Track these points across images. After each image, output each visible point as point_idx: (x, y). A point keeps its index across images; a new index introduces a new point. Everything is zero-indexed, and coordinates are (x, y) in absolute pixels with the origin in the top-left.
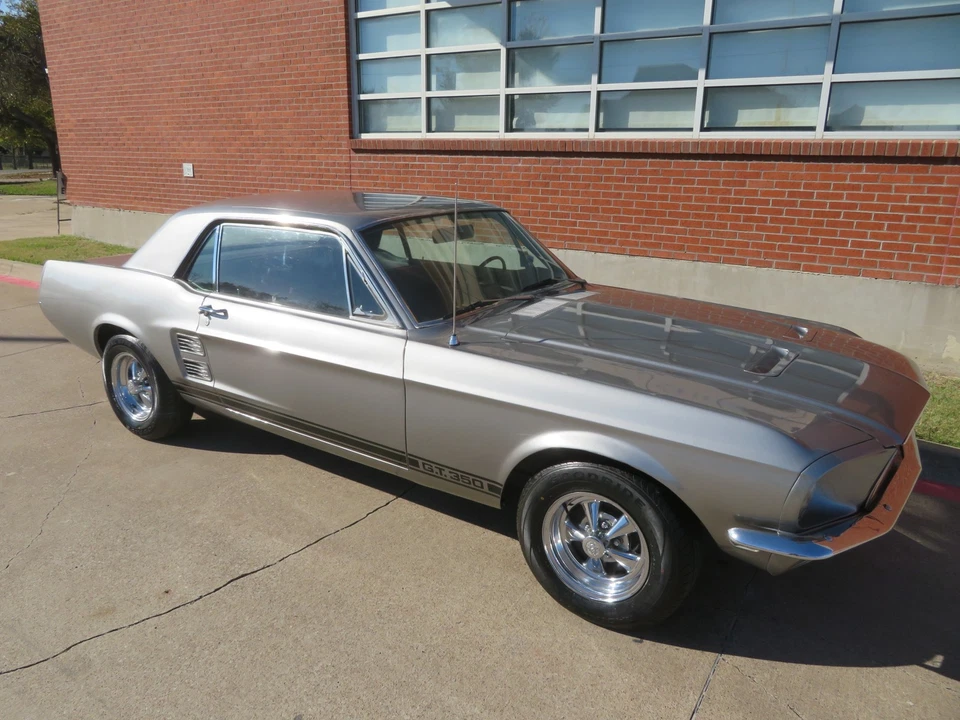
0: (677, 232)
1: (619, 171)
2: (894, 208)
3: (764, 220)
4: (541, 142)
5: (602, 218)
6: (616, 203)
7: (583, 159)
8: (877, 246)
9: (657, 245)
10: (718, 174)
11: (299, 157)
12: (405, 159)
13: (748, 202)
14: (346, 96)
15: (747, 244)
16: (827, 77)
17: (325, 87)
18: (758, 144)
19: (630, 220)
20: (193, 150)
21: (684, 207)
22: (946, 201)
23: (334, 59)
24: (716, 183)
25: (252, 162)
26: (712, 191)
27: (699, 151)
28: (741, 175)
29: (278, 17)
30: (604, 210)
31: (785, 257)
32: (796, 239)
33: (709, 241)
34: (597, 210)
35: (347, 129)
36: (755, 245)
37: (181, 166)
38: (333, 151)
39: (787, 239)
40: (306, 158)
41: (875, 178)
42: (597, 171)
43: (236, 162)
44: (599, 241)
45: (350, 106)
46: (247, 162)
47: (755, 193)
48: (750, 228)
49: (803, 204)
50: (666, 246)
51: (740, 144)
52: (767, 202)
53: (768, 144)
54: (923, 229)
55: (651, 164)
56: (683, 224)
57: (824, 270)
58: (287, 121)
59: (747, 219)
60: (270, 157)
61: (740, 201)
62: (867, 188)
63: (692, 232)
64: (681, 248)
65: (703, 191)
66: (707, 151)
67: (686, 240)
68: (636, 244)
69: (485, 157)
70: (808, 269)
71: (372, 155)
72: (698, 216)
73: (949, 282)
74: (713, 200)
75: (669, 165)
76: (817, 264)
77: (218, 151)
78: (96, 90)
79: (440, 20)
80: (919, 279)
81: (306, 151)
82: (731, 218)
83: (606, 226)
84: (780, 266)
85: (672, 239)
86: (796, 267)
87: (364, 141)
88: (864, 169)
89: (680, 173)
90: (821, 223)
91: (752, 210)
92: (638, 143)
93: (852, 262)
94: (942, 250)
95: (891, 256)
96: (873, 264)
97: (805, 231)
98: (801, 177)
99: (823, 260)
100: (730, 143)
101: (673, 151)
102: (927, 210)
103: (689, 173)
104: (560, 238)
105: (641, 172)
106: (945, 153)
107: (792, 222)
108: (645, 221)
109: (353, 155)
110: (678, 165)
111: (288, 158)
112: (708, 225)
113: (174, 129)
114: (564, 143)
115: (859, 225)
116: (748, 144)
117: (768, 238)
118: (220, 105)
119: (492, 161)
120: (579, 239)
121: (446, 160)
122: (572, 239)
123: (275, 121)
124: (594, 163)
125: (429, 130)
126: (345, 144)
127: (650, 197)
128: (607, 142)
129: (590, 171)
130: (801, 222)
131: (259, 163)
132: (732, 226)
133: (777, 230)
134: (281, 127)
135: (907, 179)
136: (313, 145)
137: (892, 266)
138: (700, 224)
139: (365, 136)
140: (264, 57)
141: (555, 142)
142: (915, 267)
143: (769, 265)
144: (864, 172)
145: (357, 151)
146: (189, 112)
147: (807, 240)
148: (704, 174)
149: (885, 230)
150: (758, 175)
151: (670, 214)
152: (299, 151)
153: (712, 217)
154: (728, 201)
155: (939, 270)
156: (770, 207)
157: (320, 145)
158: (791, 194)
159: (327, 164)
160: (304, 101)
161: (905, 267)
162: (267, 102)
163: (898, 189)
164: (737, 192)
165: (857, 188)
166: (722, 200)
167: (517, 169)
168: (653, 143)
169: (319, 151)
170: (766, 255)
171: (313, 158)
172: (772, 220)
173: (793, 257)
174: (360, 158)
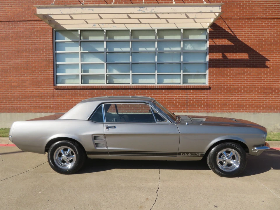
1: (139, 93)
2: (198, 98)
3: (174, 102)
7: (129, 90)
8: (196, 106)
10: (163, 93)
11: (33, 91)
12: (74, 91)
13: (170, 98)
14: (53, 74)
16: (182, 73)
17: (44, 71)
22: (206, 96)
23: (48, 63)
24: (163, 95)
25: (11, 93)
26: (162, 97)
28: (168, 93)
29: (25, 50)
31: (179, 110)
35: (53, 83)
36: (172, 108)
38: (47, 89)
39: (179, 106)
40: (35, 91)
41: (194, 93)
42: (134, 93)
44: (136, 110)
45: (54, 76)
46: (8, 93)
47: (171, 96)
48: (171, 104)
49: (181, 98)
54: (203, 102)
55: (147, 91)
58: (27, 80)
59: (170, 102)
60: (19, 92)
62: (192, 95)
65: (160, 96)
68: (145, 110)
69: (101, 90)
71: (62, 90)
73: (209, 112)
74: (162, 98)
75: (151, 91)
79: (85, 55)
80: (204, 112)
82: (166, 102)
87: (58, 86)
88: (191, 91)
89: (154, 93)
90: (185, 102)
91: (171, 100)
92: (144, 86)
93: (192, 110)
94: (207, 106)
95: (199, 108)
96: (196, 110)
97: (182, 104)
98: (180, 93)
101: (153, 88)
102: (204, 98)
103: (156, 93)
104: (125, 110)
105: (145, 93)
106: (205, 88)
107: (179, 102)
109: (55, 90)
110: (153, 91)
111: (28, 91)
115: (192, 102)
117: (175, 106)
119: (103, 91)
120: (130, 110)
121: (89, 91)
122: (128, 110)
123: (22, 80)
124: (133, 91)
125: (82, 83)
126: (52, 87)
128: (136, 86)
129: (131, 93)
130: (181, 102)
131: (14, 93)
133: (177, 104)
134: (25, 82)
135: (199, 93)
136: (39, 88)
137: (199, 110)
139: (58, 85)
140: (17, 61)
142: (203, 110)
144: (191, 92)
147: (183, 106)
148: (160, 93)
149: (197, 103)
150: (171, 93)
152: (32, 90)
155: (207, 110)
156: (175, 99)
158: (178, 96)
159: (44, 93)
160: (35, 75)
161: (201, 110)
162: (19, 75)
163: (198, 95)
164: (167, 97)
165: (191, 95)
166: (164, 98)
167: (111, 93)
169: (41, 89)
170: (175, 110)
171: (38, 91)
172: (175, 102)
173: (181, 110)
174: (58, 91)
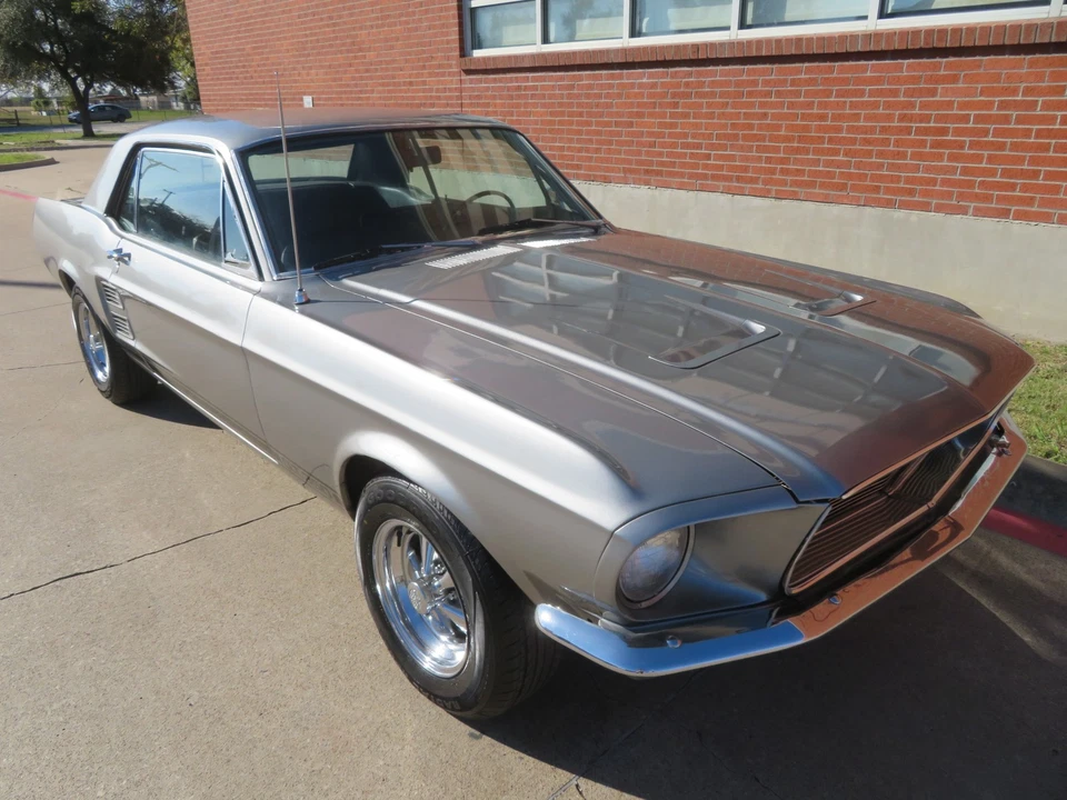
0: (839, 165)
1: (766, 83)
3: (961, 145)
4: (669, 47)
5: (742, 148)
6: (760, 127)
7: (720, 68)
9: (812, 184)
10: (898, 80)
11: (411, 83)
12: (517, 80)
13: (939, 119)
15: (933, 182)
18: (957, 31)
19: (777, 150)
20: (312, 81)
21: (851, 129)
24: (895, 93)
25: (366, 92)
26: (888, 105)
27: (872, 48)
28: (930, 80)
30: (745, 138)
31: (988, 198)
32: (1005, 173)
33: (881, 178)
34: (735, 137)
35: (457, 45)
36: (946, 182)
37: (302, 100)
38: (444, 74)
39: (993, 173)
40: (417, 83)
42: (738, 84)
43: (351, 92)
44: (739, 179)
45: (460, 16)
46: (361, 92)
47: (949, 105)
48: (940, 157)
49: (1019, 120)
50: (823, 186)
51: (930, 32)
52: (966, 119)
53: (971, 30)
55: (808, 71)
56: (846, 154)
57: (1046, 218)
59: (936, 144)
60: (383, 85)
61: (926, 118)
63: (858, 165)
64: (843, 187)
65: (876, 105)
66: (883, 46)
67: (850, 176)
68: (784, 183)
69: (604, 72)
70: (1020, 216)
71: (484, 77)
72: (867, 142)
74: (889, 118)
75: (831, 70)
76: (1035, 209)
77: (335, 80)
78: (226, 16)
81: (417, 76)
82: (914, 144)
83: (746, 159)
84: (979, 213)
85: (830, 175)
86: (1004, 214)
87: (478, 59)
89: (845, 81)
90: (1046, 148)
91: (944, 131)
92: (789, 40)
97: (1021, 160)
98: (1020, 79)
99: (1044, 203)
100: (916, 33)
103: (859, 81)
104: (691, 176)
105: (793, 83)
107: (1002, 146)
108: (797, 151)
109: (464, 77)
110: (841, 70)
111: (399, 84)
112: (881, 154)
113: (294, 56)
114: (696, 47)
116: (942, 32)
117: (965, 171)
118: (334, 25)
119: (612, 77)
120: (714, 177)
121: (562, 79)
122: (705, 177)
123: (386, 40)
124: (734, 74)
125: (546, 40)
126: (455, 64)
127: (804, 117)
129: (728, 83)
130: (1015, 147)
131: (372, 91)
132: (915, 156)
133: (979, 158)
134: (392, 47)
136: (424, 67)
138: (869, 154)
139: (477, 53)
141: (685, 46)
143: (963, 210)
145: (468, 72)
146: (306, 36)
147: (1023, 174)
148: (878, 80)
150: (955, 79)
151: (831, 140)
152: (410, 76)
153: (886, 142)
154: (911, 118)
156: (971, 125)
157: (430, 66)
158: (1003, 105)
159: (438, 90)
162: (377, 18)
164: (924, 106)
166: (902, 118)
167: (641, 86)
168: (810, 40)
169: (430, 75)
170: (961, 196)
171: (424, 83)
172: (973, 145)
173: (1000, 199)
174: (471, 81)
